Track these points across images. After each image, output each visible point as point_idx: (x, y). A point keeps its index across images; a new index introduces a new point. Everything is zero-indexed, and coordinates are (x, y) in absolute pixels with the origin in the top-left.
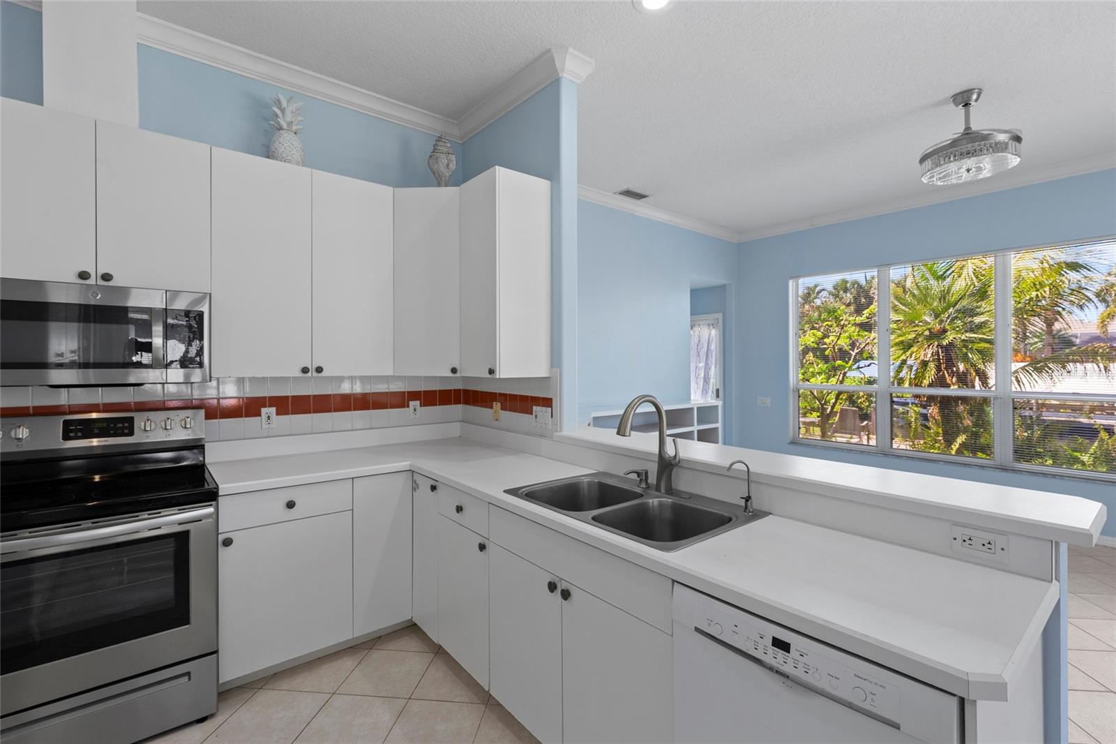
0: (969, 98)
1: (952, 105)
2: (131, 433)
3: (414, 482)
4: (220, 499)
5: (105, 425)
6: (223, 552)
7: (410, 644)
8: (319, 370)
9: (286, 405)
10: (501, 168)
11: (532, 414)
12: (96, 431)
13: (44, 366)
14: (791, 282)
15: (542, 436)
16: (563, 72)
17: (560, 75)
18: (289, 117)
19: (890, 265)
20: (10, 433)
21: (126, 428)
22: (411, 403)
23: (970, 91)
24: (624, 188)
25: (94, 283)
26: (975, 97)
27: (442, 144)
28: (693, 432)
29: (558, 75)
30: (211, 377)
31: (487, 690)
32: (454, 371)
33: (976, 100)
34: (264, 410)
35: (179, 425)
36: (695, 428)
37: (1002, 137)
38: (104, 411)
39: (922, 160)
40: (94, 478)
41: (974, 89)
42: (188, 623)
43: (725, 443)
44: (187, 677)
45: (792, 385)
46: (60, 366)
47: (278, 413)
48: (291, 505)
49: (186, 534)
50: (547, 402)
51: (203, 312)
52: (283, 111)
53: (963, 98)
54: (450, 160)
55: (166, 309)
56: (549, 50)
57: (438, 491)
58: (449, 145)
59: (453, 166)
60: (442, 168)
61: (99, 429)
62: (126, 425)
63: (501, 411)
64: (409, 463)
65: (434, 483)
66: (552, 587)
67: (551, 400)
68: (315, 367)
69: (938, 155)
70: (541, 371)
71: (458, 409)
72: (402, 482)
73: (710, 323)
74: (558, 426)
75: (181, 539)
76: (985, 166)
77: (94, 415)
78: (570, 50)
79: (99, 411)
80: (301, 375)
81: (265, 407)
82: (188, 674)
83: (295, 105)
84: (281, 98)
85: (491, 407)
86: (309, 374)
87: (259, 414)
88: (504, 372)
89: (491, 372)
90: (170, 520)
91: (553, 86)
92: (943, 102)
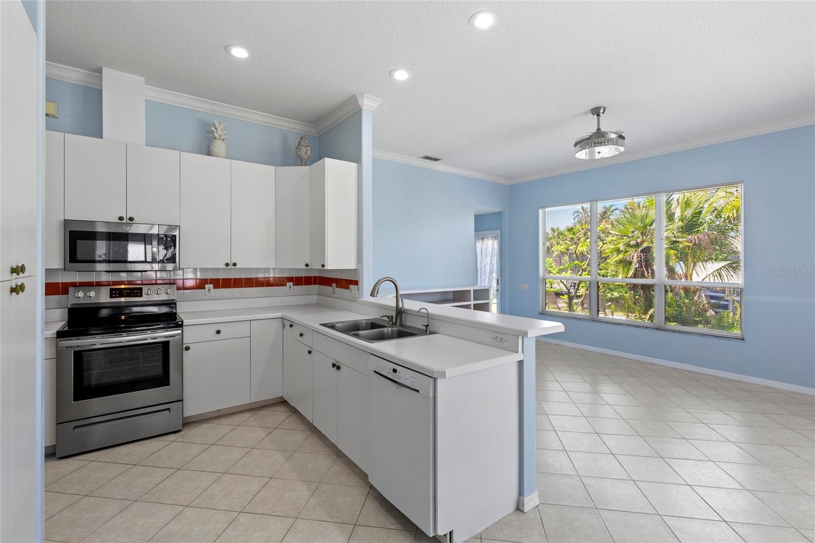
0: (599, 112)
1: (591, 115)
2: (141, 296)
3: (284, 324)
4: (184, 327)
5: (129, 291)
6: (185, 353)
7: (281, 409)
8: (235, 264)
9: (219, 283)
10: (328, 159)
11: (349, 289)
12: (125, 294)
13: (94, 262)
14: (541, 211)
15: (353, 301)
16: (363, 106)
17: (362, 107)
18: (220, 132)
19: (596, 201)
20: (87, 293)
21: (139, 293)
22: (288, 284)
23: (599, 108)
24: (424, 155)
25: (125, 222)
26: (602, 111)
27: (303, 141)
28: (470, 305)
29: (360, 107)
30: (180, 268)
31: (311, 422)
32: (307, 265)
33: (603, 113)
34: (207, 286)
35: (163, 292)
36: (472, 302)
37: (613, 136)
38: (128, 285)
39: (576, 145)
40: (121, 318)
41: (601, 107)
42: (169, 385)
43: (474, 309)
44: (168, 411)
45: (541, 277)
46: (100, 262)
47: (214, 288)
48: (218, 332)
49: (168, 342)
50: (356, 283)
51: (176, 235)
52: (216, 129)
53: (596, 111)
54: (308, 150)
55: (158, 234)
56: (355, 95)
57: (294, 327)
58: (307, 141)
59: (309, 153)
60: (303, 154)
61: (126, 293)
62: (139, 291)
63: (336, 288)
64: (281, 314)
65: (291, 323)
66: (334, 365)
67: (357, 281)
68: (232, 263)
69: (582, 143)
70: (352, 266)
71: (316, 288)
72: (277, 324)
73: (494, 236)
74: (361, 295)
75: (165, 345)
76: (605, 152)
77: (123, 286)
78: (365, 95)
79: (125, 284)
80: (225, 267)
81: (207, 284)
82: (169, 409)
83: (223, 126)
84: (215, 122)
85: (331, 286)
86: (229, 267)
87: (204, 288)
88: (330, 266)
89: (323, 266)
90: (161, 335)
91: (358, 113)
92: (586, 113)
